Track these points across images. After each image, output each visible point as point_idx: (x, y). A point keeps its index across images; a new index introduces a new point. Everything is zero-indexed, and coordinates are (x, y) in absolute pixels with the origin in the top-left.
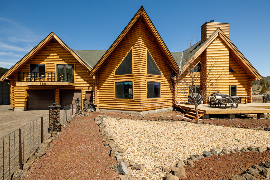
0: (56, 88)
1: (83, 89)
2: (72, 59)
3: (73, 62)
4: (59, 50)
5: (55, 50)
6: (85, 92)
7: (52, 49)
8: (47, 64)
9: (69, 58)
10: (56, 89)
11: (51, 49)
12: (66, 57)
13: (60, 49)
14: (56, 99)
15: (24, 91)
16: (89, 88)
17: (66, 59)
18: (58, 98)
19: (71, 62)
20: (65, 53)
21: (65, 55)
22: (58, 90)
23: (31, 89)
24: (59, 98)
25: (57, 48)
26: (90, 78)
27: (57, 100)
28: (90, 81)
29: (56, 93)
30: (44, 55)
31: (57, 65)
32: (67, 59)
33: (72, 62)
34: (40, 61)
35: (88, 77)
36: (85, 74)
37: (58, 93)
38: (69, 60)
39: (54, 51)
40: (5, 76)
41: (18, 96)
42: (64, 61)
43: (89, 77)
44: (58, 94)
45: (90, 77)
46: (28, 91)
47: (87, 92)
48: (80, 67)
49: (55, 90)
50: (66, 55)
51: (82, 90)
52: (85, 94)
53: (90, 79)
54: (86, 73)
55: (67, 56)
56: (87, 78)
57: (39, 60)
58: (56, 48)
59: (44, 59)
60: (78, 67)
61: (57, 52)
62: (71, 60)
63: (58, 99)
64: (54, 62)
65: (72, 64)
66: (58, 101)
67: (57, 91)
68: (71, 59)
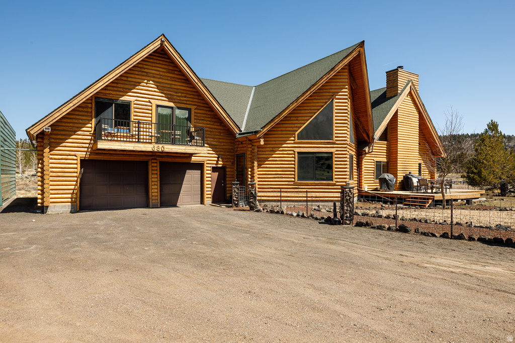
0: (152, 159)
1: (208, 162)
2: (188, 96)
3: (190, 103)
4: (161, 73)
5: (154, 72)
6: (210, 169)
7: (148, 69)
8: (136, 102)
9: (183, 95)
10: (153, 161)
11: (144, 68)
12: (175, 90)
13: (165, 71)
14: (153, 184)
15: (75, 162)
16: (217, 161)
17: (175, 94)
18: (156, 180)
19: (185, 102)
20: (173, 83)
21: (174, 86)
22: (157, 163)
23: (94, 157)
24: (159, 182)
25: (158, 69)
26: (221, 140)
27: (155, 185)
28: (220, 147)
29: (153, 168)
30: (129, 79)
31: (158, 106)
32: (178, 94)
33: (188, 102)
34: (118, 93)
35: (215, 138)
36: (211, 131)
37: (156, 168)
38: (182, 98)
39: (151, 73)
40: (45, 123)
41: (60, 174)
42: (167, 99)
43: (218, 137)
44: (156, 172)
45: (220, 138)
46: (83, 162)
47: (214, 169)
48: (203, 115)
49: (150, 163)
50: (176, 87)
51: (206, 165)
52: (210, 172)
53: (220, 142)
54: (213, 130)
55: (177, 89)
56: (215, 140)
57: (116, 89)
58: (154, 66)
59: (130, 90)
60: (199, 115)
61: (158, 76)
62: (186, 99)
63: (156, 183)
64: (150, 100)
65: (189, 107)
66: (156, 187)
67: (156, 165)
68: (185, 97)
